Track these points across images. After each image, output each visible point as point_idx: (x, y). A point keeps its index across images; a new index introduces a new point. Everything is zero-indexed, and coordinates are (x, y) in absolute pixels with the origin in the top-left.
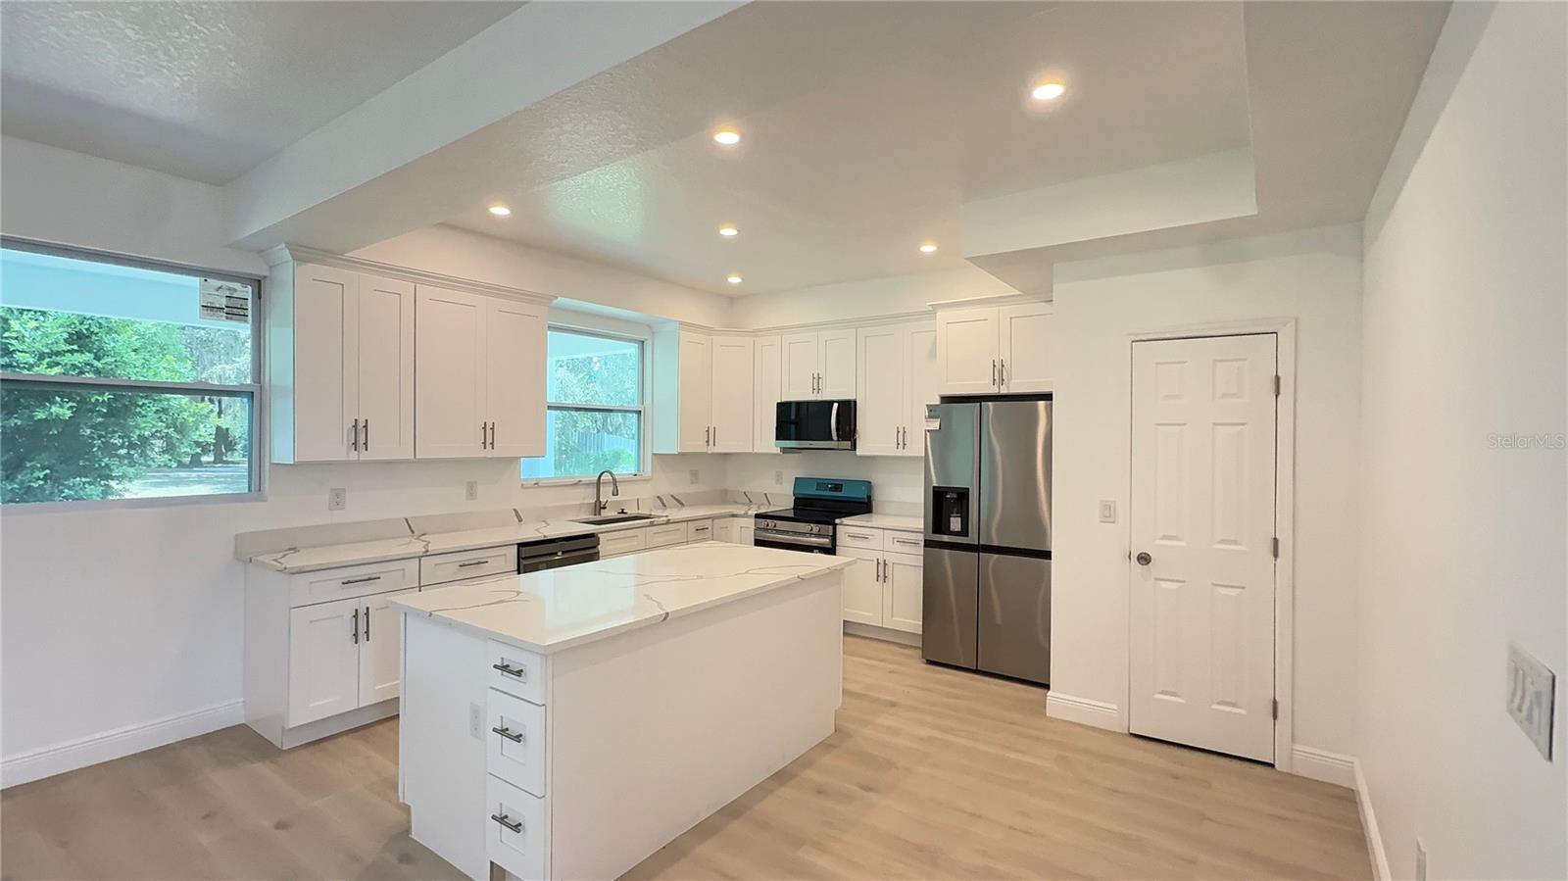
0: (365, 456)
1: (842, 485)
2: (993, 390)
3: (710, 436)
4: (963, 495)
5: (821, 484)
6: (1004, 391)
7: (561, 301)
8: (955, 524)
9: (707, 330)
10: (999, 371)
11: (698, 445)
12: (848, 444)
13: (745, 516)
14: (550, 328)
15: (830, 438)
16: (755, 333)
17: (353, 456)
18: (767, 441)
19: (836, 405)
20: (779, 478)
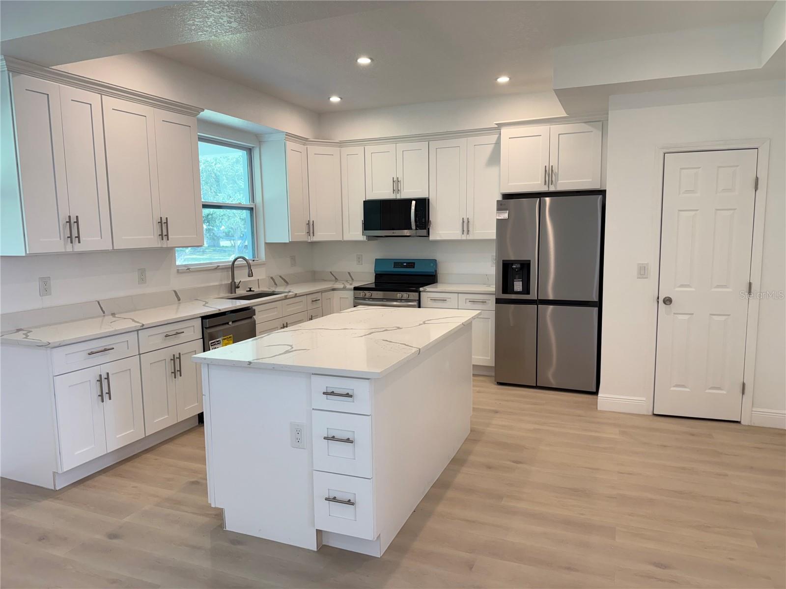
0: (78, 248)
1: (414, 263)
2: (544, 189)
3: (310, 227)
4: (525, 266)
5: (398, 263)
6: (552, 189)
7: (208, 114)
8: (518, 286)
9: (304, 140)
10: (549, 174)
11: (302, 236)
12: (424, 232)
13: (344, 289)
14: (201, 139)
15: (410, 228)
16: (342, 144)
17: (69, 248)
18: (355, 230)
19: (414, 203)
20: (359, 259)
